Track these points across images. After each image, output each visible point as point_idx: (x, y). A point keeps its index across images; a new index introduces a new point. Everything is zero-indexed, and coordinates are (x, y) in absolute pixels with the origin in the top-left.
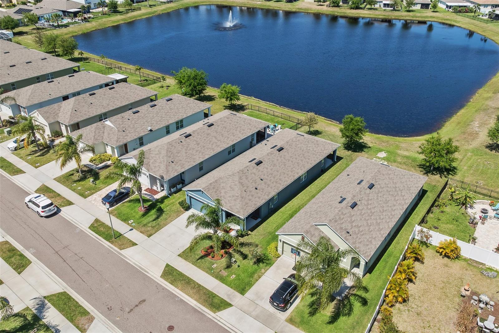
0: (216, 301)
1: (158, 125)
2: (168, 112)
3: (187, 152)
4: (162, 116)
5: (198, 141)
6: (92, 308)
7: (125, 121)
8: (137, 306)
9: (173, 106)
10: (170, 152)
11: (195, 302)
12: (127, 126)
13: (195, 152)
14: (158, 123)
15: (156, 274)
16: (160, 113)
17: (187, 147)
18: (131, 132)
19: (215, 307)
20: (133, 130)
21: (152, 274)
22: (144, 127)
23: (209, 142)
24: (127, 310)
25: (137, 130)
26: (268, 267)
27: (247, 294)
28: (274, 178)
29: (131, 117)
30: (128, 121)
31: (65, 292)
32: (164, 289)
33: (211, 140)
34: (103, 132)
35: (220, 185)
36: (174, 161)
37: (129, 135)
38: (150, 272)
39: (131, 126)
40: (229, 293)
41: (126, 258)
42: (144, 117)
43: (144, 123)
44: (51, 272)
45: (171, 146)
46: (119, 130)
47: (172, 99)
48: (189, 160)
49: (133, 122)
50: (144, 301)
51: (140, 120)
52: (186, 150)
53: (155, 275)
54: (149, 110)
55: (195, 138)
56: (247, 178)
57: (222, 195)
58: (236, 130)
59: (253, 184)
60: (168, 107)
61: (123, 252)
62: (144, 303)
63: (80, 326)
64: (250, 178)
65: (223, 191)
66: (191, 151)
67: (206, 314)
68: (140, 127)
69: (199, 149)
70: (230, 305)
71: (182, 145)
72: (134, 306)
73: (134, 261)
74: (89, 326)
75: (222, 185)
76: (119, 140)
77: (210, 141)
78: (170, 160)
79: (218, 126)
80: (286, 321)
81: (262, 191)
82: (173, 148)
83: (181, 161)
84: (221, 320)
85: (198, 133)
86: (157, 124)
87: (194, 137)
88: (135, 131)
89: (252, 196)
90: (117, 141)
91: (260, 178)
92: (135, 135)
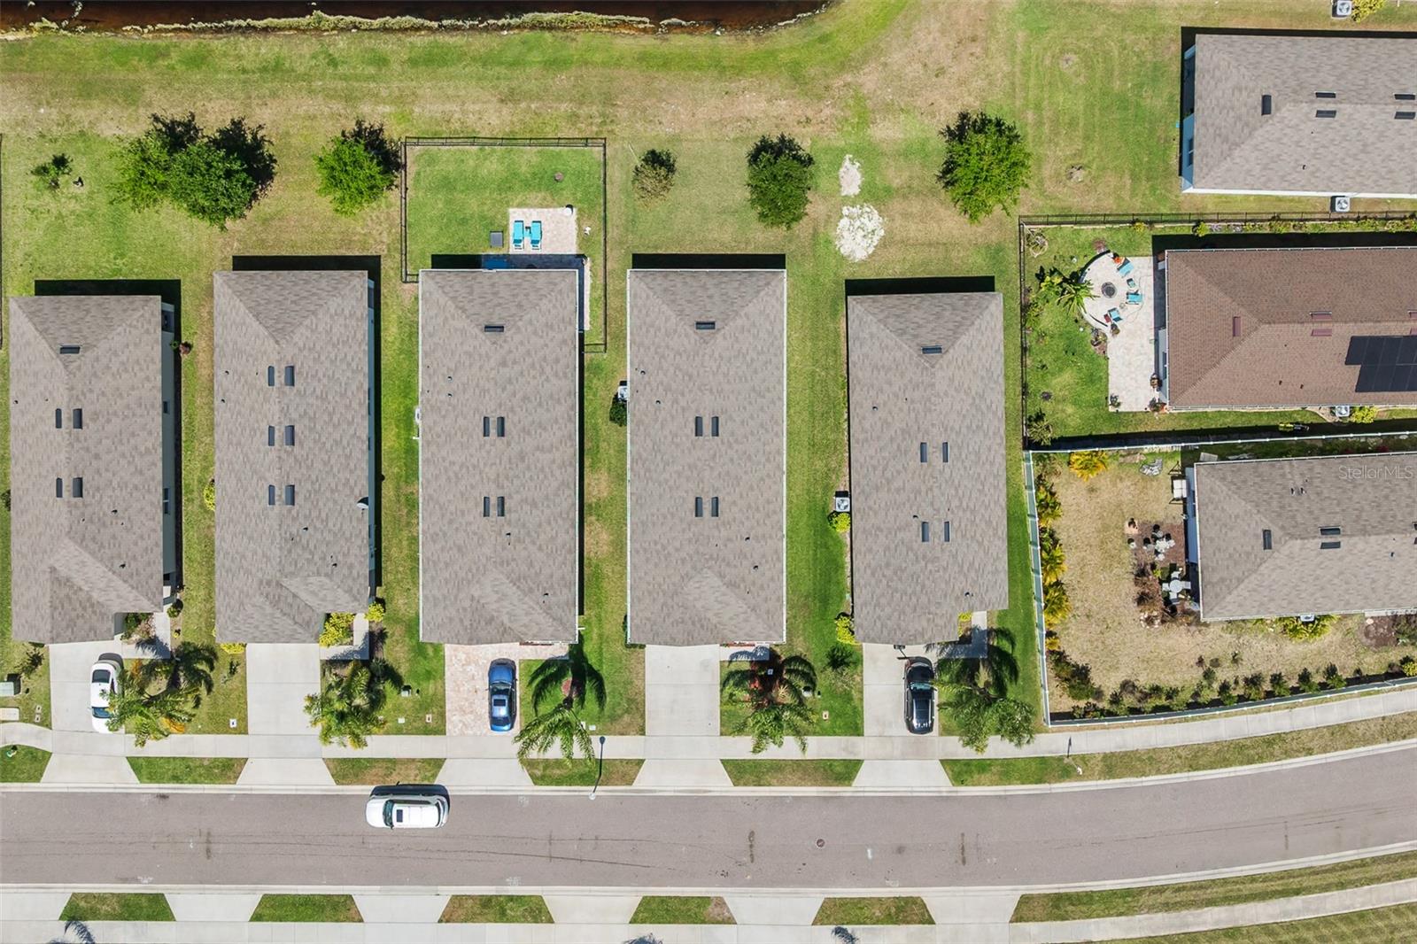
0: (839, 769)
1: (358, 472)
2: (331, 415)
3: (540, 546)
4: (335, 441)
5: (526, 499)
6: (704, 889)
7: (304, 541)
8: (751, 846)
9: (316, 383)
10: (519, 580)
11: (814, 789)
12: (324, 548)
13: (548, 529)
14: (352, 465)
15: (722, 785)
16: (323, 439)
17: (528, 534)
18: (345, 549)
19: (846, 779)
20: (342, 542)
21: (719, 789)
22: (345, 511)
23: (541, 476)
24: (746, 859)
25: (348, 534)
26: (859, 668)
27: (867, 731)
28: (758, 509)
29: (301, 519)
30: (310, 535)
31: (644, 898)
32: (757, 799)
33: (539, 465)
34: (295, 596)
35: (694, 606)
36: (545, 588)
37: (351, 559)
38: (712, 789)
39: (330, 537)
40: (843, 746)
41: (655, 791)
42: (317, 486)
43: (335, 502)
44: (588, 888)
45: (508, 565)
46: (326, 575)
47: (292, 368)
48: (560, 559)
49: (318, 525)
50: (752, 833)
51: (321, 504)
52: (534, 543)
53: (724, 789)
54: (299, 457)
55: (517, 497)
56: (728, 564)
57: (714, 622)
58: (547, 380)
59: (745, 563)
60: (312, 400)
61: (637, 785)
62: (756, 836)
63: (719, 918)
64: (732, 557)
65: (710, 615)
66: (542, 536)
67: (841, 794)
68: (340, 519)
69: (547, 511)
70: (859, 762)
71: (519, 540)
72: (748, 849)
73: (672, 789)
74: (728, 911)
75: (699, 605)
76: (355, 591)
77: (542, 470)
78: (539, 593)
79: (512, 410)
80: (941, 735)
81: (767, 562)
82: (513, 564)
83: (552, 576)
84: (867, 789)
85: (507, 478)
86: (351, 472)
87: (511, 497)
88: (347, 540)
89: (762, 587)
90: (356, 599)
91: (742, 538)
92: (360, 547)
